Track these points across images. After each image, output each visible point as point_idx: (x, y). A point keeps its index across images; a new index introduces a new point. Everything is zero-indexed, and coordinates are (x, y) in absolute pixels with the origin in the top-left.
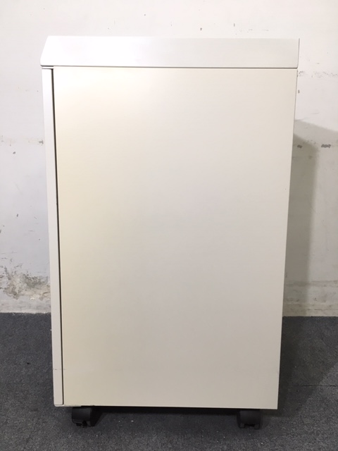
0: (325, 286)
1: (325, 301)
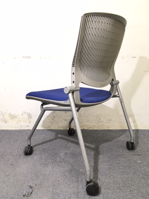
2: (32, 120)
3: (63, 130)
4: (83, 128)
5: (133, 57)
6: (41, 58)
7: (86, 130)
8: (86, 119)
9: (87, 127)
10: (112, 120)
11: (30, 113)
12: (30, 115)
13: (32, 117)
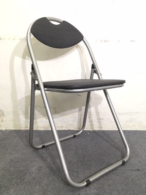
0: (131, 115)
1: (131, 122)
2: (4, 119)
3: (44, 130)
4: (69, 128)
5: (131, 41)
6: (14, 39)
7: (72, 130)
8: (72, 118)
9: (73, 127)
10: (104, 119)
11: (2, 110)
12: (3, 112)
13: (5, 115)
